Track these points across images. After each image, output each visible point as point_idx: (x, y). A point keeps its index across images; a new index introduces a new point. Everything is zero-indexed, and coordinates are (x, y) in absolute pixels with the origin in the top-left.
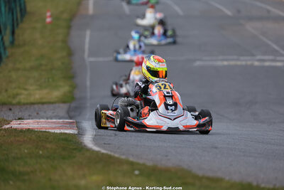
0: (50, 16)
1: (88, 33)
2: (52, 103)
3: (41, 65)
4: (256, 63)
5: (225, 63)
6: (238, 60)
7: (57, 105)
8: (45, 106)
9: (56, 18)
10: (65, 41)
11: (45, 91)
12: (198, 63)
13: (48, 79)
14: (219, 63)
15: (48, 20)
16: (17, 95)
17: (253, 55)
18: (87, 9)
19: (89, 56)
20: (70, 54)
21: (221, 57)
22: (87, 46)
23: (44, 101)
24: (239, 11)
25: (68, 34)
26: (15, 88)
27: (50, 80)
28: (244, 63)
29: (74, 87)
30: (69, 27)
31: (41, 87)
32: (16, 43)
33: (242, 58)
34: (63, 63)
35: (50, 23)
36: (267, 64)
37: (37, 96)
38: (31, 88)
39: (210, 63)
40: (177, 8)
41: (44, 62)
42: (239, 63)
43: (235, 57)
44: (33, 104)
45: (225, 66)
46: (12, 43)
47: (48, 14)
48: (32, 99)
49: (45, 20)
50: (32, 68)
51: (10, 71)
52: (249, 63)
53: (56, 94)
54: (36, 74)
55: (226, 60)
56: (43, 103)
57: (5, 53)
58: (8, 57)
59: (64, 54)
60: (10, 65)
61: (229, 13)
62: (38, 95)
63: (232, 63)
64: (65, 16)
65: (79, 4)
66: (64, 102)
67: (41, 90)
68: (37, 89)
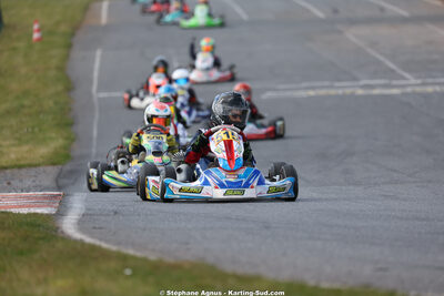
0: (39, 30)
1: (99, 53)
2: (36, 166)
3: (23, 106)
4: (360, 92)
5: (312, 93)
6: (332, 87)
7: (41, 168)
8: (23, 171)
9: (48, 32)
10: (61, 69)
11: (25, 148)
12: (269, 95)
13: (33, 128)
14: (303, 94)
15: (36, 36)
17: (355, 79)
18: (98, 16)
19: (99, 90)
20: (69, 87)
21: (304, 84)
22: (96, 74)
23: (22, 162)
24: (336, 11)
25: (67, 57)
27: (36, 130)
28: (340, 92)
29: (71, 139)
30: (69, 46)
31: (20, 142)
33: (337, 84)
34: (56, 103)
35: (39, 40)
36: (377, 92)
37: (13, 156)
38: (8, 143)
39: (288, 94)
40: (239, 10)
41: (26, 102)
42: (332, 92)
43: (327, 83)
44: (6, 168)
45: (310, 98)
47: (36, 27)
48: (4, 161)
49: (31, 35)
50: (8, 113)
52: (348, 91)
53: (43, 151)
54: (13, 122)
55: (313, 88)
56: (20, 167)
59: (60, 87)
61: (320, 15)
62: (14, 154)
63: (322, 92)
64: (64, 28)
65: (86, 9)
66: (54, 164)
67: (19, 145)
68: (14, 145)
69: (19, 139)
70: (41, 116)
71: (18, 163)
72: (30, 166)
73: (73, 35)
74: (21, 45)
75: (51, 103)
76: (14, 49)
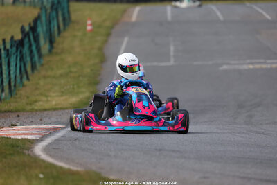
0: (91, 25)
1: (126, 39)
2: (67, 109)
3: (71, 72)
5: (251, 66)
6: (265, 63)
10: (100, 49)
11: (63, 98)
12: (225, 67)
13: (74, 85)
14: (246, 67)
15: (89, 28)
16: (36, 101)
18: (131, 17)
20: (103, 60)
21: (248, 61)
23: (57, 107)
25: (106, 42)
26: (38, 95)
27: (76, 86)
28: (269, 66)
30: (108, 35)
31: (63, 94)
32: (54, 51)
33: (269, 61)
34: (92, 70)
35: (91, 31)
37: (54, 103)
38: (55, 94)
39: (236, 67)
40: (219, 14)
41: (74, 69)
42: (264, 66)
43: (262, 61)
44: (45, 110)
45: (250, 69)
46: (50, 51)
47: (89, 22)
48: (47, 106)
49: (86, 28)
50: (61, 75)
51: (39, 79)
52: (274, 66)
53: (74, 100)
54: (63, 81)
55: (252, 64)
56: (55, 109)
57: (39, 62)
58: (42, 65)
59: (97, 61)
60: (43, 73)
61: (269, 18)
62: (55, 100)
63: (258, 66)
64: (108, 24)
65: (125, 11)
67: (62, 96)
68: (57, 96)
69: (62, 92)
70: (81, 78)
71: (54, 107)
72: (61, 109)
73: (112, 28)
74: (79, 34)
75: (89, 70)
76: (75, 36)
